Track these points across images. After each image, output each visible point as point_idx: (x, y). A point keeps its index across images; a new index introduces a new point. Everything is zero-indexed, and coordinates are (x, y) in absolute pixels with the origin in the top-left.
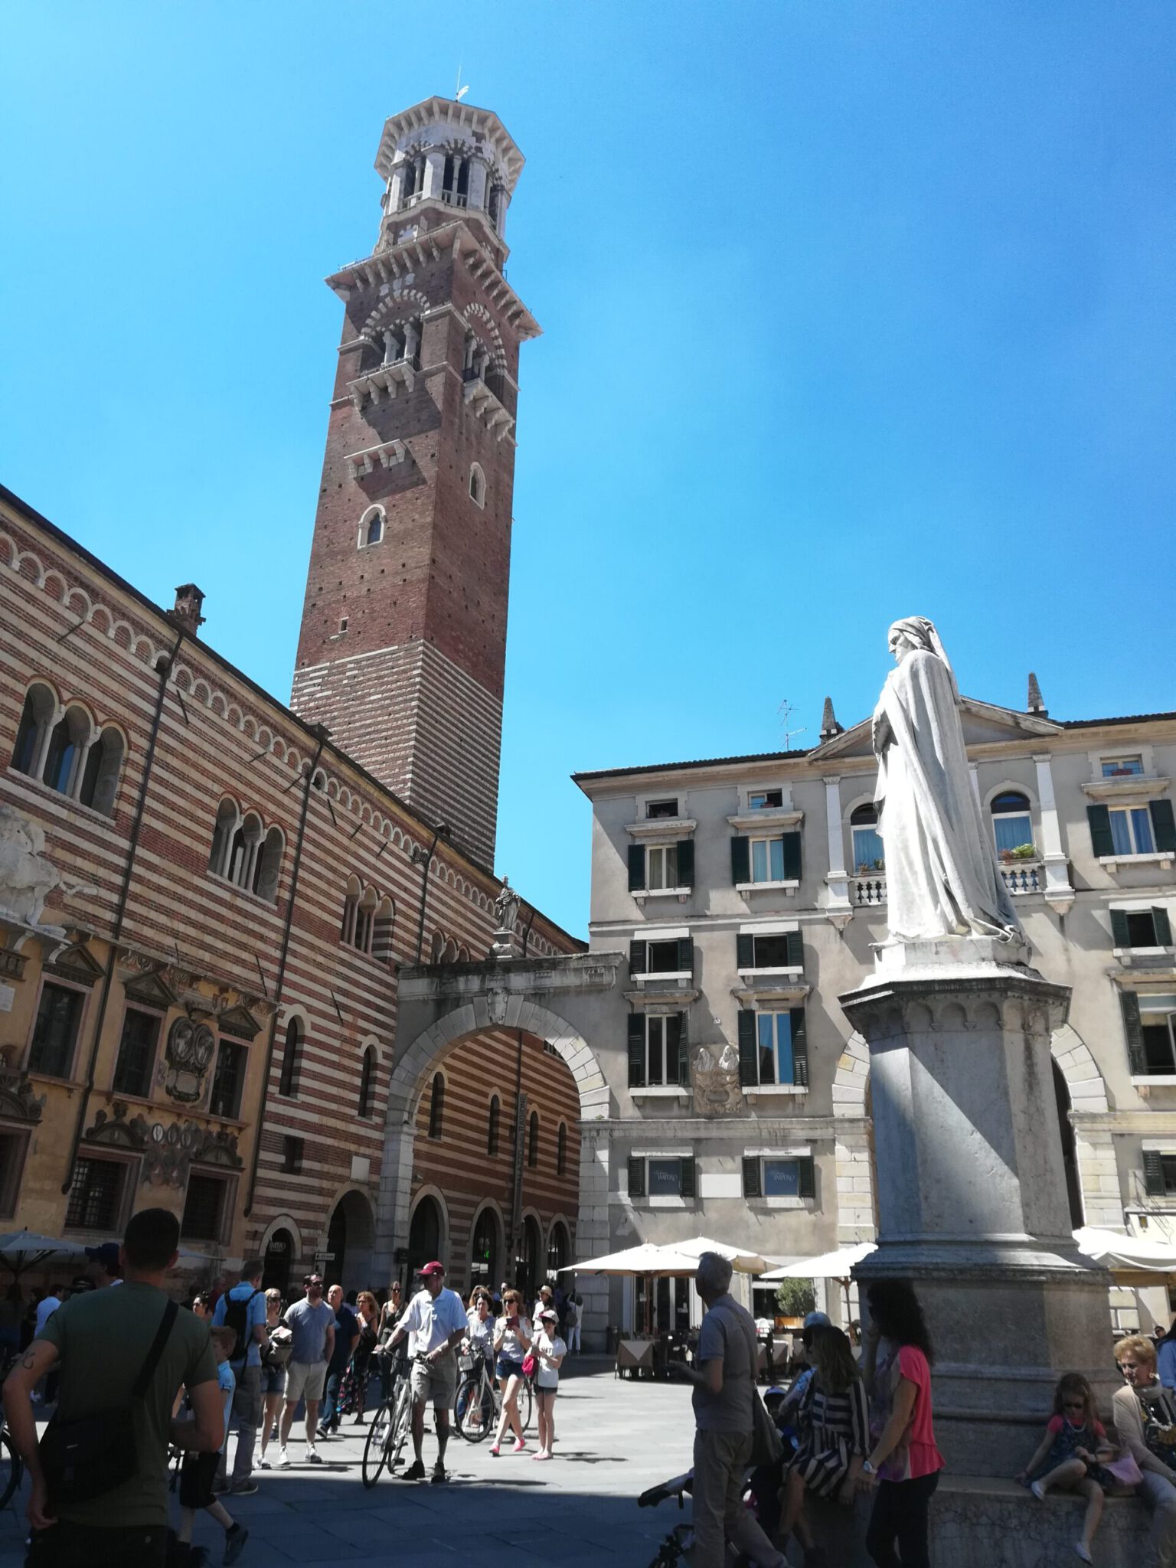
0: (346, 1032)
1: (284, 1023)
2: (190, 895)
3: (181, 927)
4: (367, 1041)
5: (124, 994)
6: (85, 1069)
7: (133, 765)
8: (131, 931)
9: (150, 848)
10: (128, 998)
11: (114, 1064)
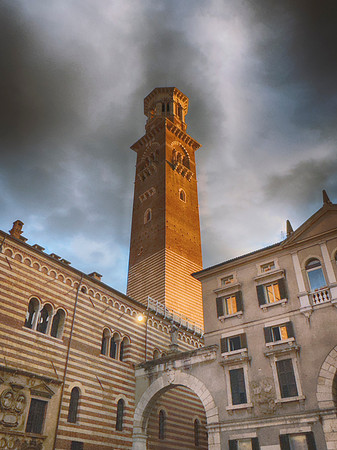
0: (107, 394)
1: (70, 390)
2: (13, 337)
4: (118, 397)
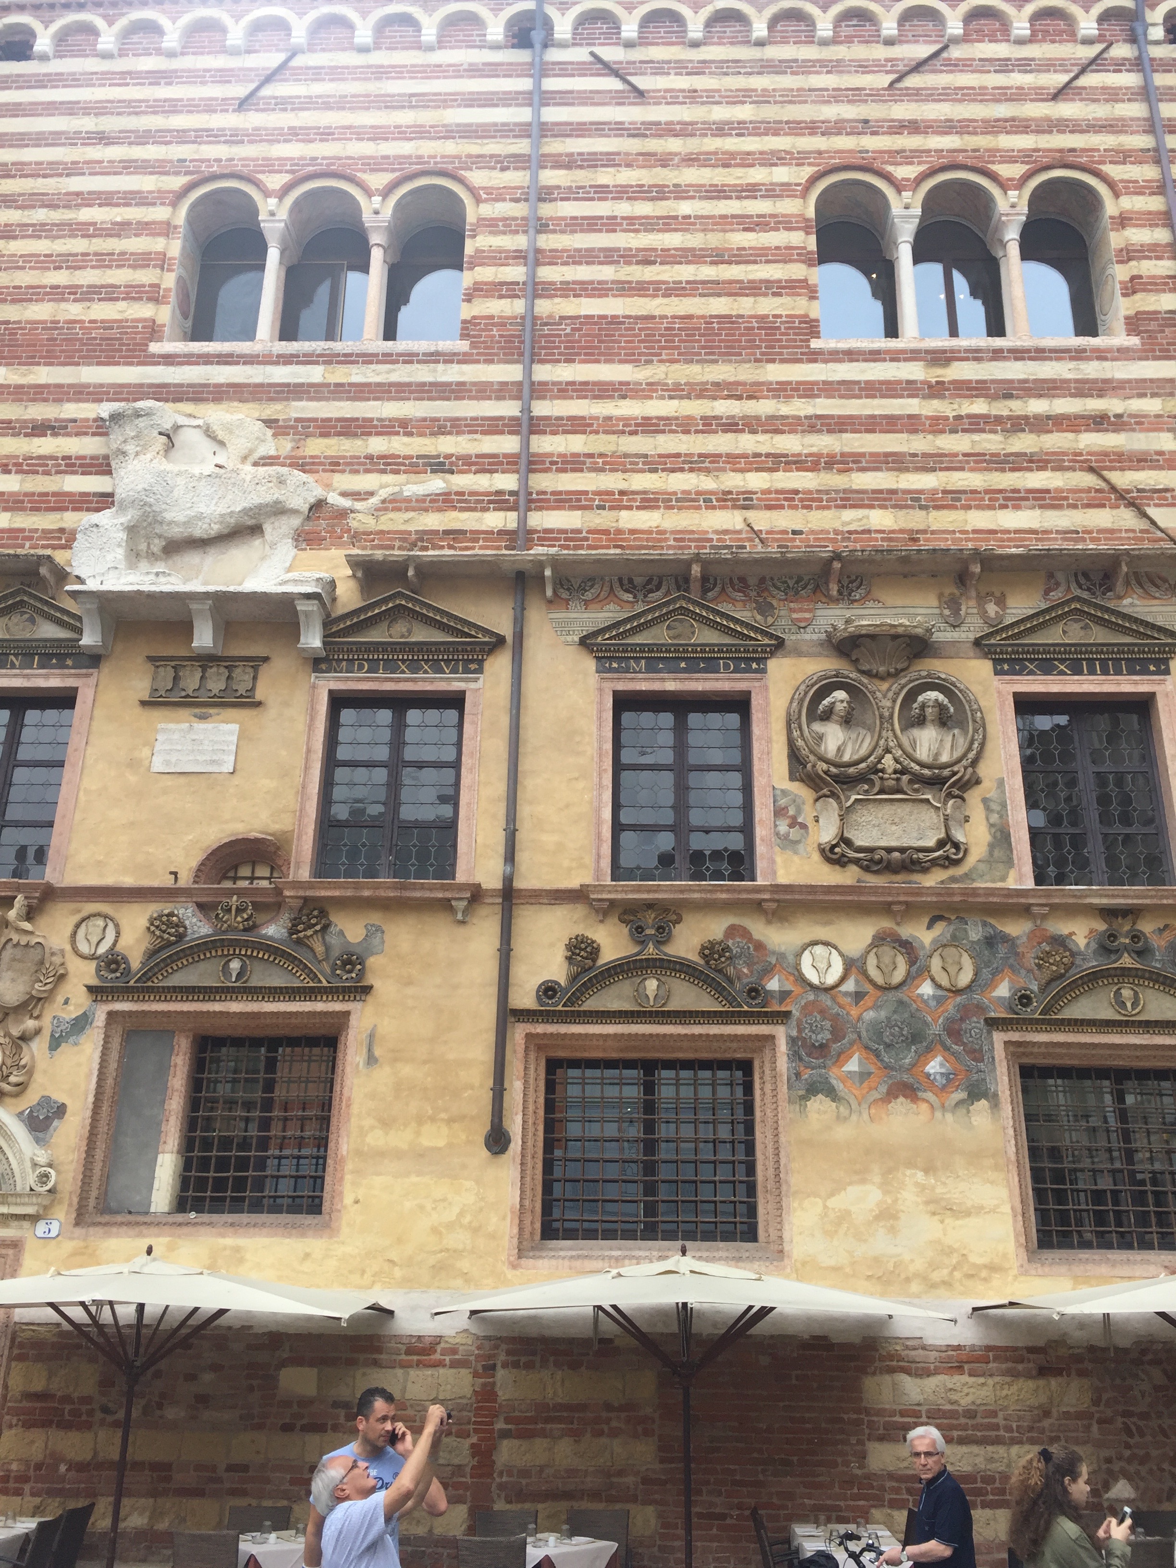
2: (765, 407)
3: (756, 481)
5: (590, 664)
6: (501, 849)
7: (492, 225)
8: (579, 531)
9: (592, 356)
10: (611, 670)
11: (599, 823)
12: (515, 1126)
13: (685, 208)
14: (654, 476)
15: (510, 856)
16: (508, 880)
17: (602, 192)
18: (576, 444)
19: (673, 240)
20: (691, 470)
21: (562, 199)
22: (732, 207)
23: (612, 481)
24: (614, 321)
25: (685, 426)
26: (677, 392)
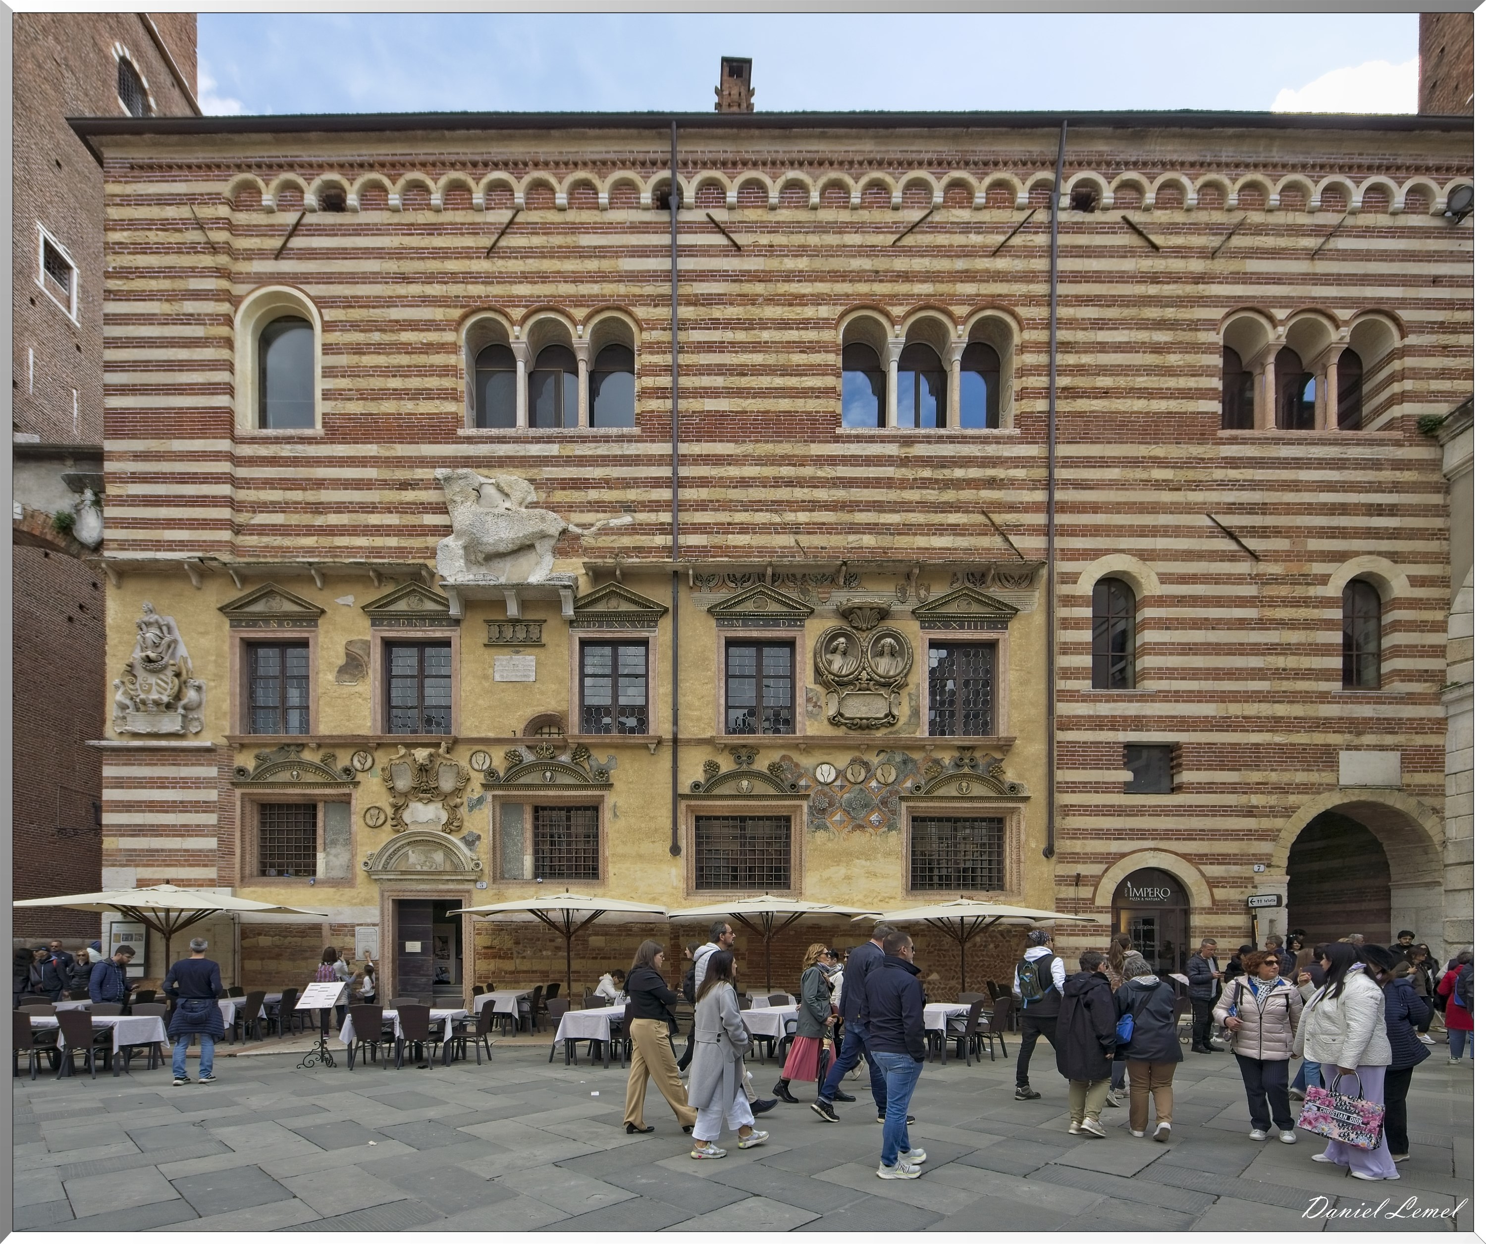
1: (1081, 589)
2: (808, 471)
3: (803, 517)
5: (713, 623)
6: (671, 719)
7: (652, 347)
8: (706, 547)
9: (712, 438)
10: (723, 626)
11: (719, 705)
12: (683, 844)
13: (765, 335)
14: (746, 514)
15: (675, 722)
16: (675, 735)
17: (715, 324)
18: (703, 494)
19: (758, 358)
20: (767, 511)
21: (692, 329)
22: (793, 335)
23: (723, 517)
24: (723, 414)
25: (764, 483)
26: (760, 461)
